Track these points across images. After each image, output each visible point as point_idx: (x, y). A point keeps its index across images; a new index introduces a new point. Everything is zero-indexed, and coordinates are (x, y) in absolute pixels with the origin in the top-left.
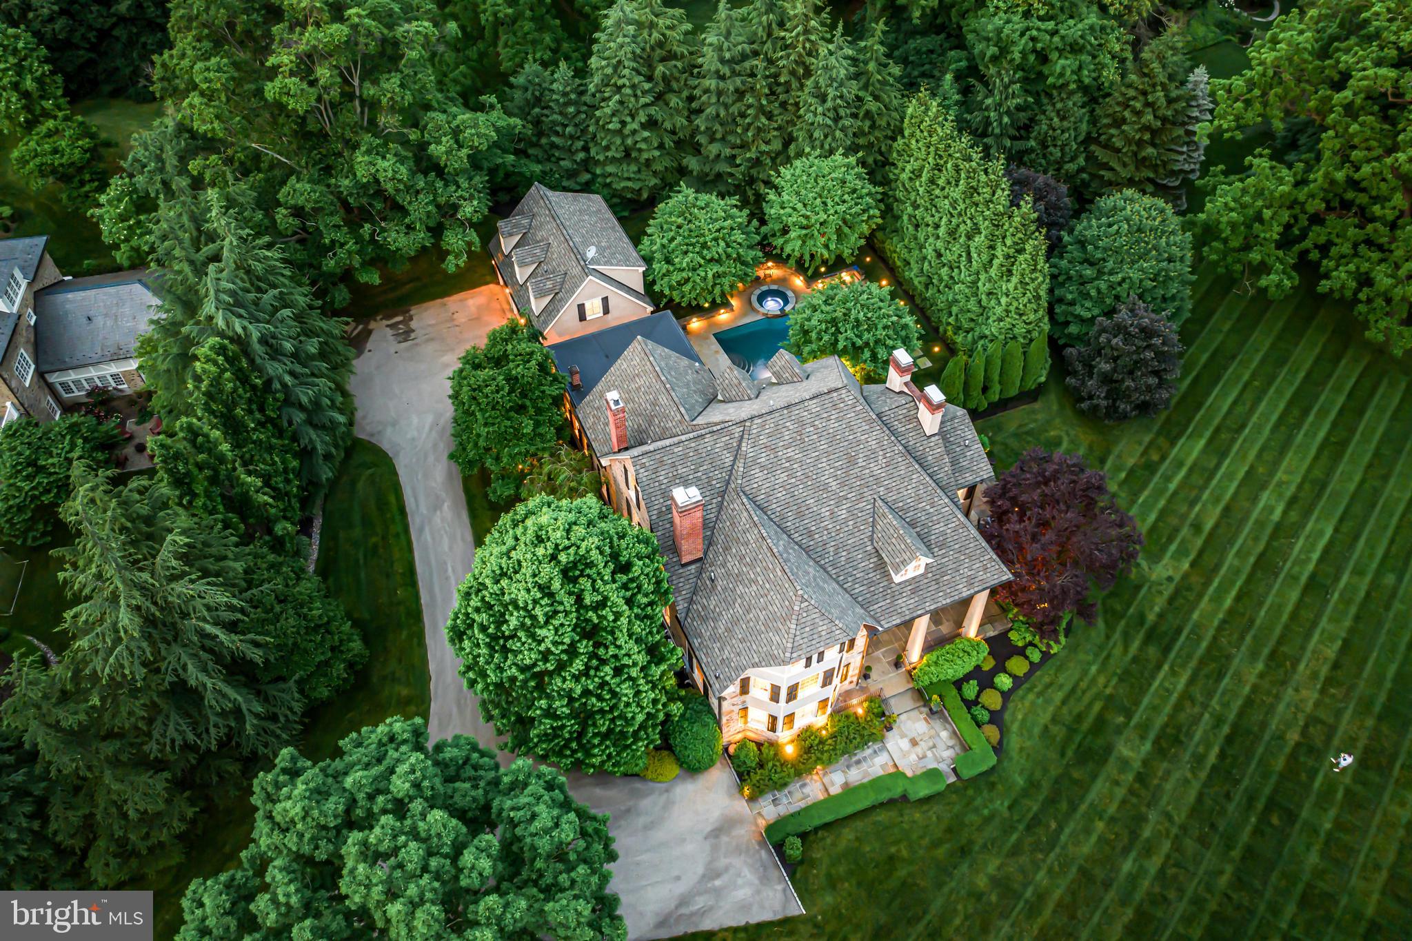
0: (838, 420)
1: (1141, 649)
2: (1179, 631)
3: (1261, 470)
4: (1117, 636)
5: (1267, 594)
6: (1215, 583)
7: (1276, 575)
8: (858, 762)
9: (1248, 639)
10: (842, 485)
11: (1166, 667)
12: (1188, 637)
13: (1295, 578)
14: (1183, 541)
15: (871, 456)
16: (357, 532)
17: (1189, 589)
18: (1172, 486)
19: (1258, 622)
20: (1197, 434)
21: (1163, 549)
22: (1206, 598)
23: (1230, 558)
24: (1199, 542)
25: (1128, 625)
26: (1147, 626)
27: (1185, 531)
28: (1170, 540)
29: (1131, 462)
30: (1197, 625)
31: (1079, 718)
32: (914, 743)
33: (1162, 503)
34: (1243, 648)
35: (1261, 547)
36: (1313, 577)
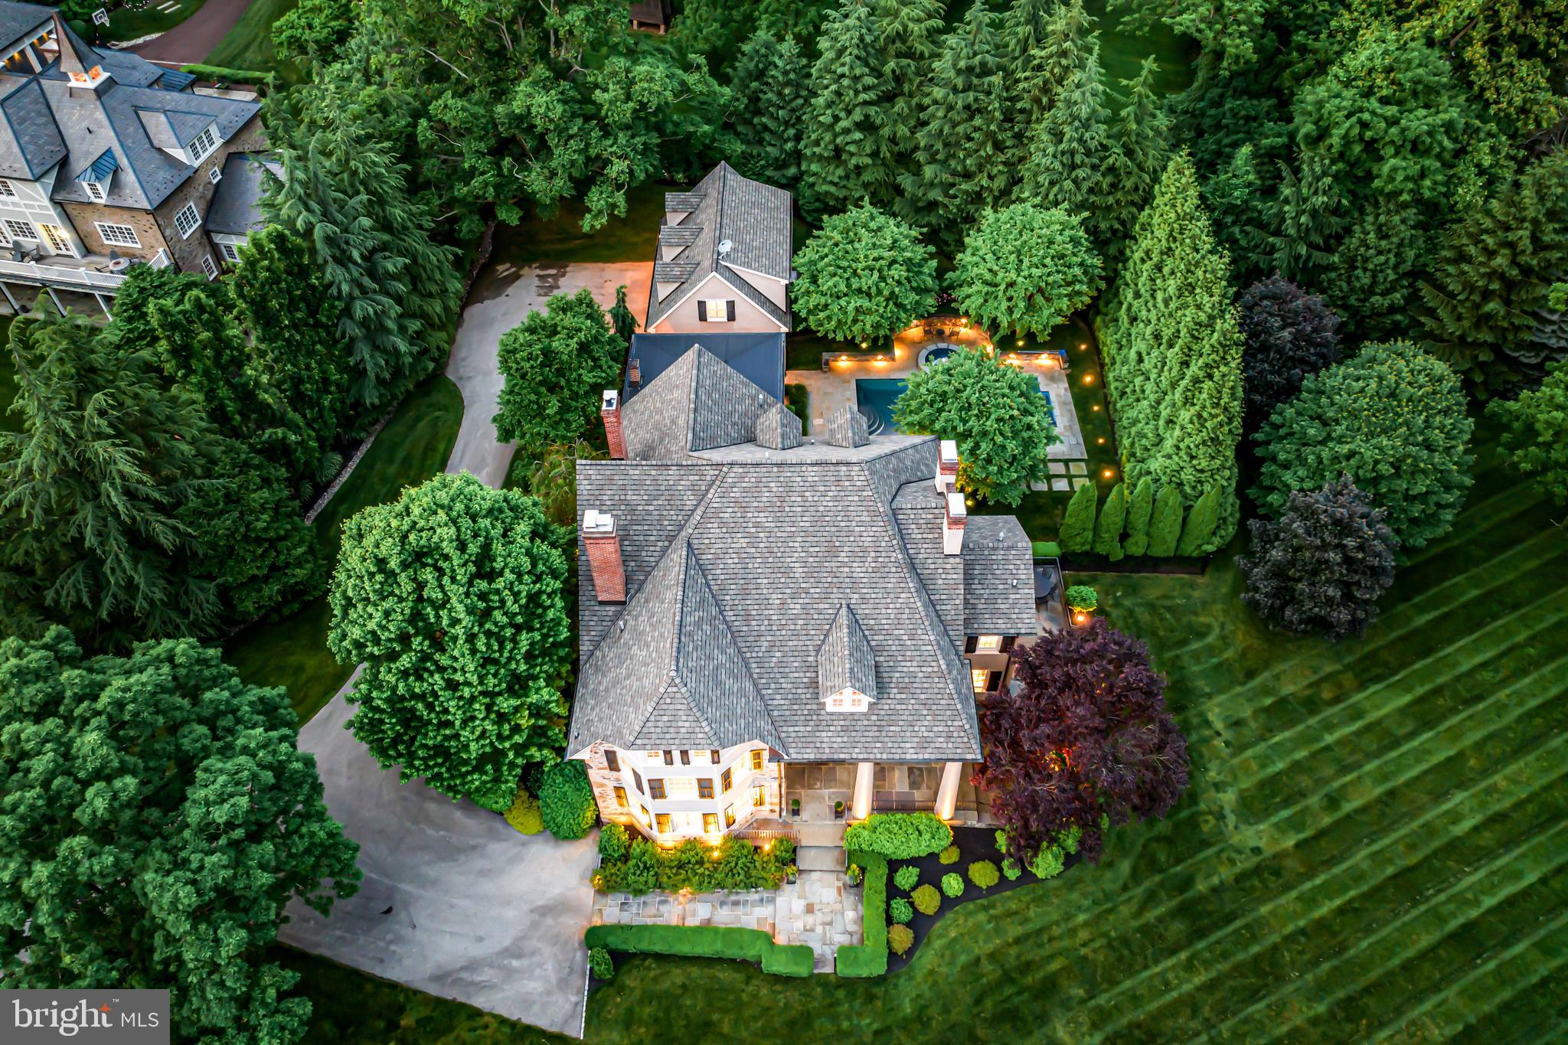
0: (835, 499)
1: (1160, 919)
2: (1229, 919)
3: (1472, 762)
4: (1139, 891)
5: (1387, 922)
6: (1318, 881)
7: (1415, 904)
8: (736, 903)
9: (1324, 967)
10: (808, 575)
11: (1182, 956)
12: (1236, 932)
13: (1442, 920)
14: (1303, 810)
15: (861, 554)
17: (1277, 873)
18: (1329, 739)
19: (1351, 952)
20: (1405, 686)
22: (1294, 894)
23: (1360, 857)
24: (1327, 820)
25: (1161, 884)
26: (1187, 895)
27: (1314, 800)
28: (1287, 802)
29: (1287, 689)
30: (1261, 923)
31: (1027, 967)
32: (810, 909)
33: (1301, 754)
34: (1309, 977)
35: (1413, 860)
36: (1469, 927)
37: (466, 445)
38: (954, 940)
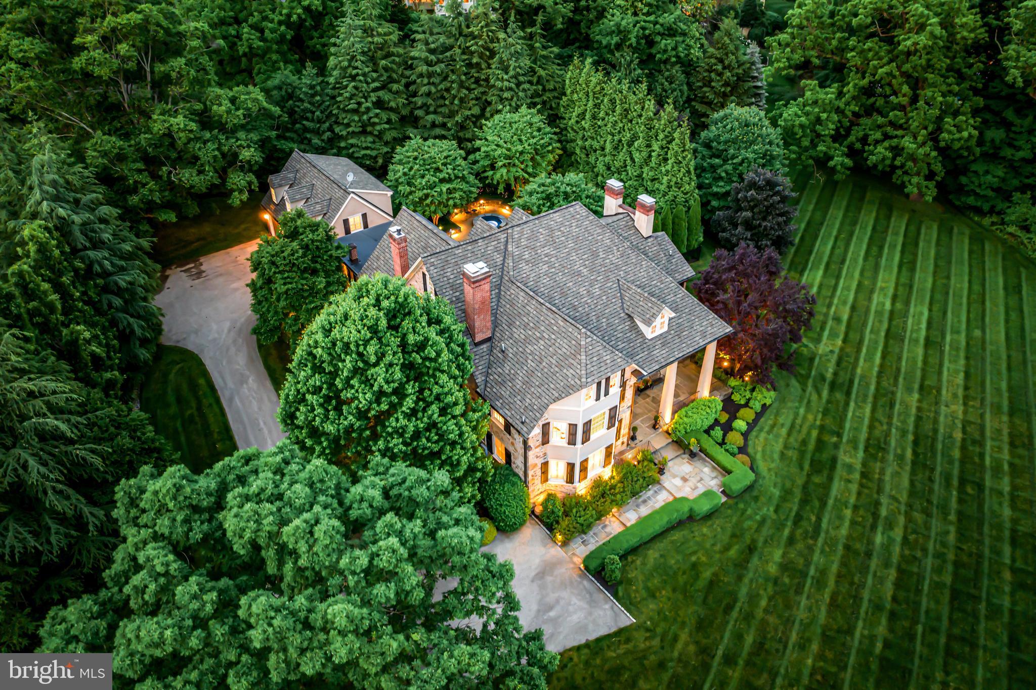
1: (830, 395)
2: (851, 382)
3: (866, 283)
4: (810, 388)
5: (902, 352)
6: (864, 350)
7: (903, 341)
8: (645, 501)
9: (901, 380)
10: (591, 271)
11: (852, 404)
12: (860, 384)
13: (917, 341)
14: (831, 329)
15: (608, 250)
16: (173, 409)
17: (848, 356)
19: (903, 370)
20: (815, 267)
21: (820, 335)
22: (862, 360)
23: (868, 334)
24: (843, 328)
25: (814, 381)
26: (828, 381)
27: (831, 323)
28: (822, 329)
30: (863, 377)
31: (804, 443)
32: (685, 480)
34: (900, 386)
35: (885, 325)
36: (927, 339)
37: (220, 373)
38: (764, 451)
